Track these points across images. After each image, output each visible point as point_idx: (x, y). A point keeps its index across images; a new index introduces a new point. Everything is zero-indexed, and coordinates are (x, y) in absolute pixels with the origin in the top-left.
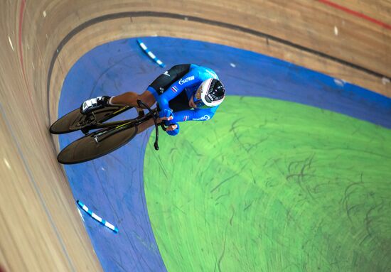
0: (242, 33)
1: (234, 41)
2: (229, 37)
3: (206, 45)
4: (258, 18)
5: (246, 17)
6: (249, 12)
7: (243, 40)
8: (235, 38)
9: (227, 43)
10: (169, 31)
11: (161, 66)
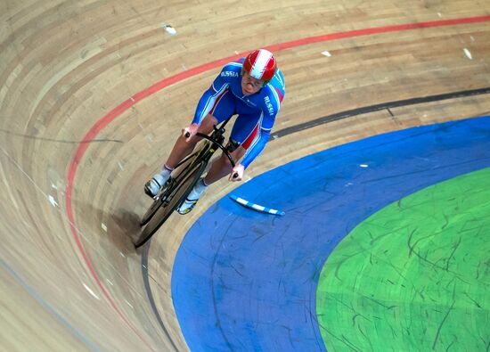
0: (354, 118)
1: (350, 134)
2: (341, 131)
3: (317, 158)
4: (365, 89)
5: (347, 96)
6: (350, 87)
7: (359, 127)
8: (348, 129)
9: (341, 141)
10: (263, 163)
11: (276, 215)
